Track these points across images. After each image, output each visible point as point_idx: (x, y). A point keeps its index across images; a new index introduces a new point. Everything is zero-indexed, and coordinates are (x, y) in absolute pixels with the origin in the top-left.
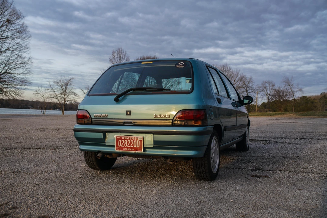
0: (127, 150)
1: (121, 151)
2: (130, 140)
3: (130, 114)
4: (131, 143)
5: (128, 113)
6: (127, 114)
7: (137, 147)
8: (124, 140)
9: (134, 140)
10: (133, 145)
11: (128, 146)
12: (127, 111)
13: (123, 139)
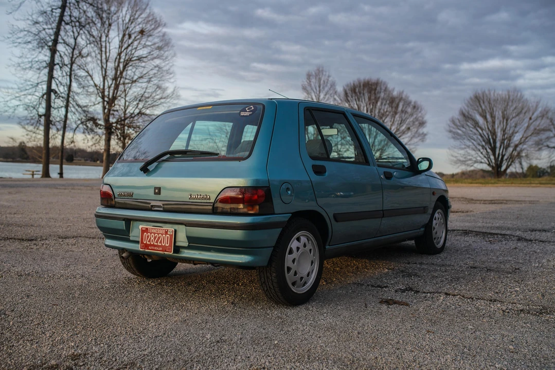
0: (154, 250)
1: (146, 250)
2: (158, 234)
3: (159, 193)
4: (159, 238)
5: (157, 191)
6: (155, 193)
7: (166, 245)
8: (151, 233)
9: (162, 234)
10: (161, 242)
11: (155, 244)
12: (155, 188)
13: (149, 232)
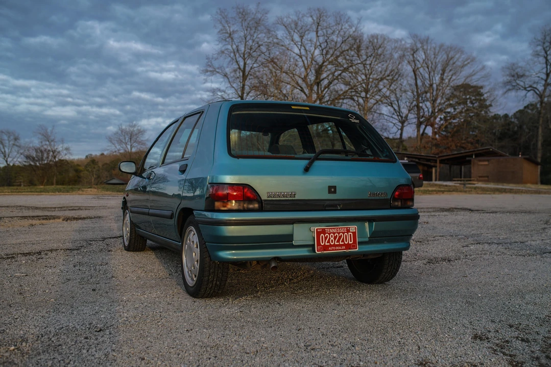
0: (336, 250)
1: (325, 252)
3: (335, 192)
4: (340, 237)
5: (333, 190)
6: (330, 192)
7: (350, 243)
8: (329, 234)
9: (344, 233)
10: (343, 241)
11: (336, 243)
12: (330, 188)
13: (327, 233)
